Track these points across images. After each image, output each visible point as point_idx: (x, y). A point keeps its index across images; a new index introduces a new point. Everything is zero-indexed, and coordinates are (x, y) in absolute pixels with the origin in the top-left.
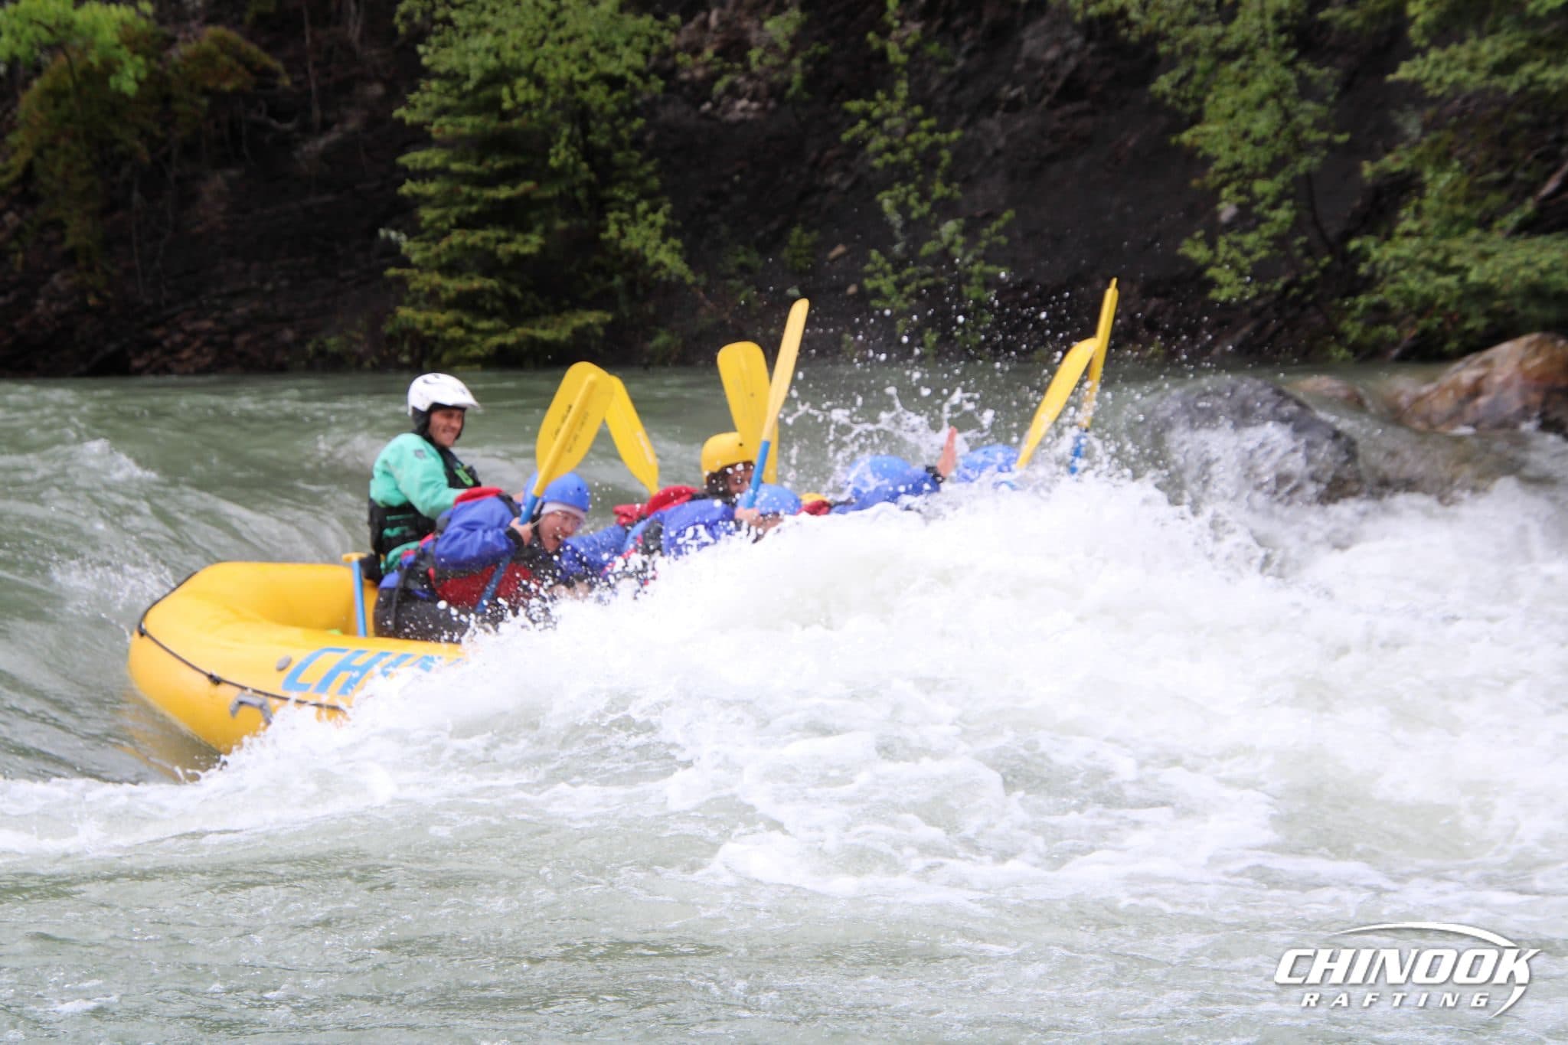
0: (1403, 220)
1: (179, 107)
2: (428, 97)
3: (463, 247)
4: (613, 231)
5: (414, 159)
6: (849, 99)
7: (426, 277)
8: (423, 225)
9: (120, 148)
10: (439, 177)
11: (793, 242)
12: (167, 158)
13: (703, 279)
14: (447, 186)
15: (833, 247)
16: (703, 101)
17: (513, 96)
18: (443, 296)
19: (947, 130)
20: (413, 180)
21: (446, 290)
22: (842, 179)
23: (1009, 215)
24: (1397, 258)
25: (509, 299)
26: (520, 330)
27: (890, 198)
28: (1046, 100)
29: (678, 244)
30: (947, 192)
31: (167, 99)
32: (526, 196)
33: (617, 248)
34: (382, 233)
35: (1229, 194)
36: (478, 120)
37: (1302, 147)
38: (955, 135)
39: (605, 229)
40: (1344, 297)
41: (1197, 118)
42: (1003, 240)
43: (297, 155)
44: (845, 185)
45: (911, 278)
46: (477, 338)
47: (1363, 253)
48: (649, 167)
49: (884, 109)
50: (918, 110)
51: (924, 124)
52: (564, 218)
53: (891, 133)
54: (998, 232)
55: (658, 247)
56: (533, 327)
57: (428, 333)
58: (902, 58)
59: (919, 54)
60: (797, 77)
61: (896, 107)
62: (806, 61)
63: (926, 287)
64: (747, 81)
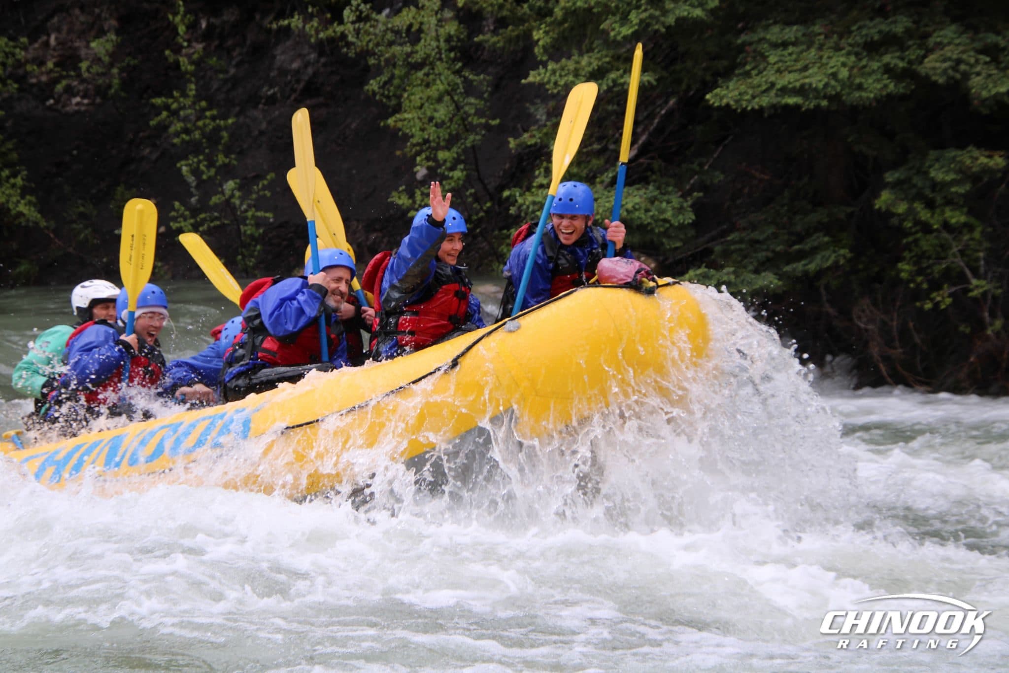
0: (537, 177)
6: (154, 97)
11: (118, 197)
13: (52, 224)
16: (48, 99)
19: (225, 118)
22: (151, 153)
23: (271, 176)
24: (534, 203)
27: (186, 165)
28: (293, 97)
29: (33, 199)
30: (227, 161)
35: (422, 160)
37: (469, 128)
38: (230, 121)
40: (501, 229)
41: (398, 109)
42: (268, 194)
44: (154, 156)
45: (204, 220)
47: (511, 200)
48: (10, 145)
49: (179, 103)
50: (203, 104)
51: (208, 114)
53: (185, 119)
54: (264, 188)
55: (18, 202)
58: (191, 68)
59: (202, 65)
60: (116, 81)
61: (188, 102)
62: (122, 70)
63: (216, 227)
64: (79, 84)
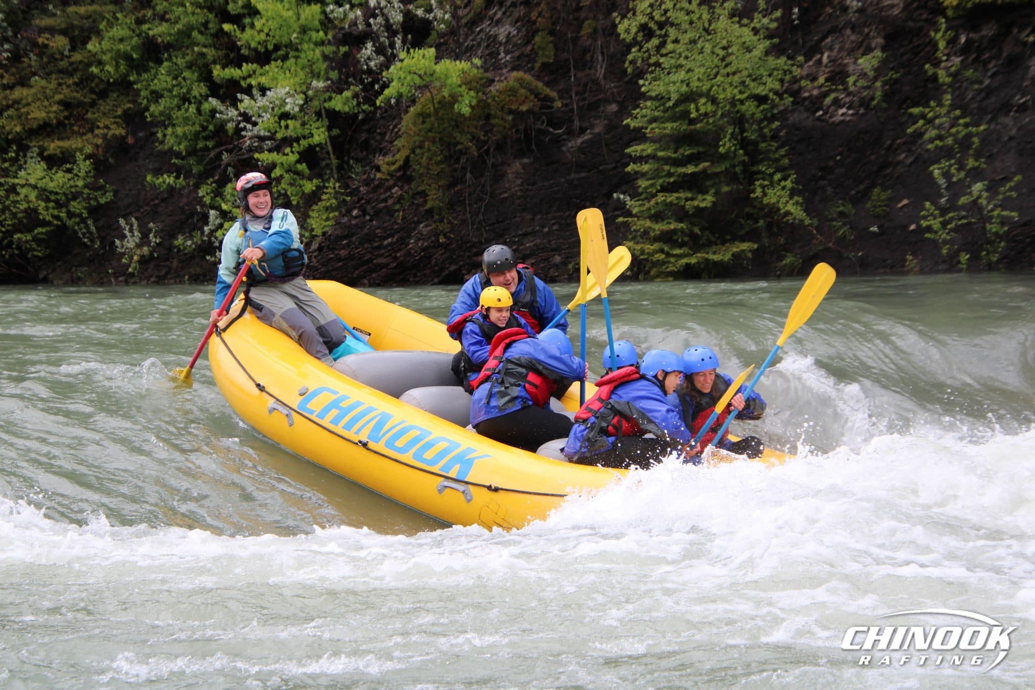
1: (494, 121)
2: (644, 111)
3: (664, 203)
4: (758, 192)
5: (635, 149)
6: (912, 107)
7: (642, 222)
8: (640, 190)
9: (459, 147)
10: (651, 161)
11: (874, 198)
12: (487, 152)
13: (815, 222)
14: (656, 166)
15: (901, 201)
16: (817, 110)
17: (697, 110)
18: (652, 234)
19: (977, 125)
20: (634, 163)
21: (654, 230)
22: (906, 157)
23: (1018, 178)
25: (693, 236)
26: (699, 255)
27: (939, 169)
29: (800, 199)
30: (976, 164)
31: (488, 117)
32: (704, 171)
33: (761, 202)
34: (615, 195)
36: (675, 125)
38: (982, 128)
39: (754, 191)
42: (1014, 194)
43: (564, 149)
44: (909, 161)
45: (952, 219)
46: (672, 260)
48: (782, 152)
49: (935, 112)
50: (958, 112)
51: (961, 121)
52: (727, 185)
53: (939, 127)
54: (1011, 189)
55: (787, 202)
56: (707, 253)
57: (642, 257)
58: (948, 80)
59: (959, 77)
60: (879, 94)
61: (943, 111)
62: (885, 83)
63: (962, 225)
64: (846, 96)
